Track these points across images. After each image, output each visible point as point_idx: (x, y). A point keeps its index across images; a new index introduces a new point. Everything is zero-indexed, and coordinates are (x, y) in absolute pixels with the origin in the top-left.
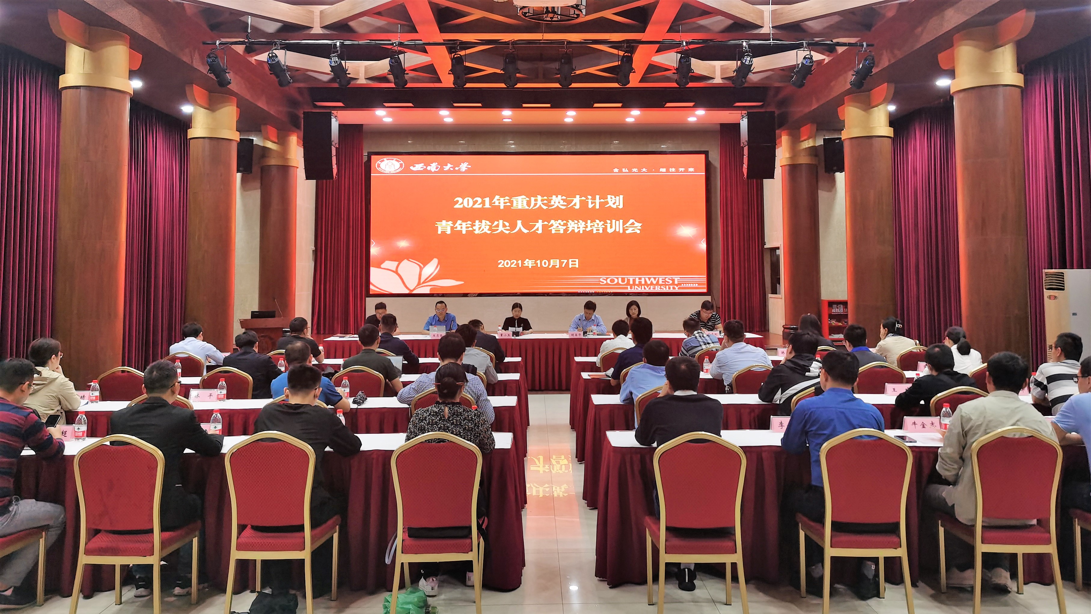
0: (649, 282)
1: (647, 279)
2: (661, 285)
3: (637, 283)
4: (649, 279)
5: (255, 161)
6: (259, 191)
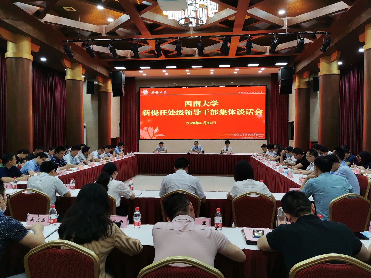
0: (248, 135)
1: (248, 134)
2: (252, 136)
3: (245, 135)
4: (249, 134)
5: (95, 90)
6: (97, 101)
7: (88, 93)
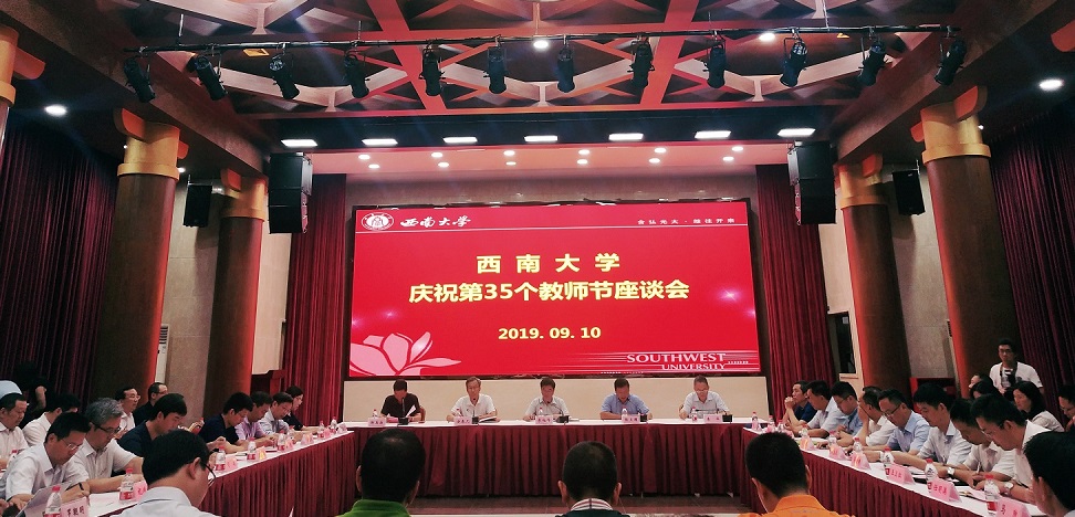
0: (687, 360)
1: (685, 356)
4: (688, 355)
5: (213, 213)
6: (217, 248)
7: (188, 222)
